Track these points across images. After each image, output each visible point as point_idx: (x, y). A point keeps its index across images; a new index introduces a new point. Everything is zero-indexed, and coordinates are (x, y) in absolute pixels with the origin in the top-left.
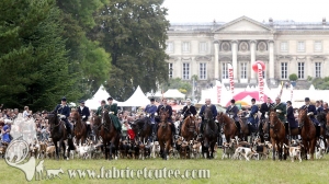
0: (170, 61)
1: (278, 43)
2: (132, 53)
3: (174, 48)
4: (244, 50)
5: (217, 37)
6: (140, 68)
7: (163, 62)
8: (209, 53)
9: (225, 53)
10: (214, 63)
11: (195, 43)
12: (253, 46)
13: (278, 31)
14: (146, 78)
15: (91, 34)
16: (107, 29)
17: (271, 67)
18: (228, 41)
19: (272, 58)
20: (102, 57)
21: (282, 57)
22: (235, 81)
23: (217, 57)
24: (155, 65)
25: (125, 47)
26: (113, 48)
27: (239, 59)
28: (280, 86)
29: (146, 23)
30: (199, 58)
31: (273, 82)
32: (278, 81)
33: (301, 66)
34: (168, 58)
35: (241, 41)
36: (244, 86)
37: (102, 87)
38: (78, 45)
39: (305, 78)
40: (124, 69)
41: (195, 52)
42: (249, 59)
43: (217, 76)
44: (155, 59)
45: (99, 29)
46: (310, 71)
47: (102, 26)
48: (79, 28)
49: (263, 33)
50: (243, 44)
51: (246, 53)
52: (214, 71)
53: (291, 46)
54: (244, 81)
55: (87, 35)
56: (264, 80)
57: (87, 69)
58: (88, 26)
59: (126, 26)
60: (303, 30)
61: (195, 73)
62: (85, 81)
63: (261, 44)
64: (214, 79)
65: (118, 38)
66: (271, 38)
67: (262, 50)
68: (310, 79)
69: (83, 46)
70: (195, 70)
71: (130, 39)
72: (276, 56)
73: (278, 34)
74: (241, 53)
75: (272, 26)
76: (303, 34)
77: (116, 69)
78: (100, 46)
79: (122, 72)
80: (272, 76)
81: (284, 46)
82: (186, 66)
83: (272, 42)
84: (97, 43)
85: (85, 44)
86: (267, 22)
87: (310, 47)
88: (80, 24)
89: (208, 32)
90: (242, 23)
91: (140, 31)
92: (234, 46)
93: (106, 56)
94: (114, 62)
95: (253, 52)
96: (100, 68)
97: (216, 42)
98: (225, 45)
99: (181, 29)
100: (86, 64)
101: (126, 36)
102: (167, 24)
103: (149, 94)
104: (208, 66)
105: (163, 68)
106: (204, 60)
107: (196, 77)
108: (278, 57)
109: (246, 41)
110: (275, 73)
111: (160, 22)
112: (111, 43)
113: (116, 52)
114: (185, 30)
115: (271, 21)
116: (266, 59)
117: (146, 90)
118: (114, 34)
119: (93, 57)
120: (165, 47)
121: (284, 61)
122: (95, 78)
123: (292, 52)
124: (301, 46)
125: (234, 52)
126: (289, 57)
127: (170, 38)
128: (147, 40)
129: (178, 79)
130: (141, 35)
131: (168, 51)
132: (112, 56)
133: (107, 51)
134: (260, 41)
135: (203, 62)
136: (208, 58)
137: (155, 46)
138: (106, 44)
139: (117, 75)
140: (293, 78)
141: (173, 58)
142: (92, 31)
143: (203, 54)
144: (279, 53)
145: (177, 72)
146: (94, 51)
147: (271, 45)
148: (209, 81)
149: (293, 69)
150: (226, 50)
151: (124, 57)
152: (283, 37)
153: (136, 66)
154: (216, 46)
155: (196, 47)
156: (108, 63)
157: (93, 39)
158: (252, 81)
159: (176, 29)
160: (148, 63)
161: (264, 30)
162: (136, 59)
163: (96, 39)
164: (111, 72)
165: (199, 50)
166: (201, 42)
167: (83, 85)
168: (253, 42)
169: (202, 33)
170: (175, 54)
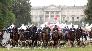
0: (31, 17)
1: (62, 12)
2: (21, 15)
3: (33, 13)
5: (45, 10)
6: (23, 19)
7: (30, 17)
8: (43, 14)
9: (47, 15)
10: (44, 18)
11: (39, 12)
12: (55, 13)
13: (62, 8)
14: (25, 22)
15: (10, 9)
16: (14, 8)
17: (60, 18)
20: (13, 16)
21: (63, 16)
22: (50, 22)
23: (45, 16)
24: (28, 18)
25: (19, 13)
27: (51, 16)
28: (63, 24)
29: (25, 6)
30: (40, 16)
31: (61, 23)
32: (62, 22)
33: (68, 18)
34: (31, 16)
36: (53, 24)
37: (13, 24)
38: (6, 12)
39: (70, 21)
40: (19, 19)
41: (39, 14)
42: (54, 16)
43: (45, 21)
44: (28, 16)
45: (12, 8)
46: (71, 19)
47: (13, 7)
48: (6, 8)
50: (52, 12)
51: (53, 14)
54: (52, 22)
55: (8, 10)
57: (8, 19)
58: (9, 7)
59: (19, 7)
60: (69, 8)
62: (8, 23)
63: (57, 12)
64: (44, 22)
65: (17, 10)
66: (60, 10)
67: (57, 14)
68: (71, 22)
69: (7, 13)
70: (39, 19)
71: (20, 11)
72: (61, 15)
73: (62, 9)
74: (52, 14)
75: (60, 7)
77: (17, 19)
78: (12, 13)
79: (18, 20)
80: (60, 21)
81: (64, 12)
82: (36, 18)
83: (60, 11)
84: (11, 12)
85: (8, 12)
86: (59, 6)
87: (71, 13)
88: (6, 7)
89: (42, 9)
90: (52, 6)
91: (23, 9)
92: (50, 13)
93: (14, 16)
94: (16, 17)
95: (55, 14)
96: (12, 19)
98: (47, 12)
99: (35, 8)
100: (8, 17)
101: (19, 10)
102: (31, 6)
103: (26, 26)
104: (42, 18)
105: (30, 19)
106: (41, 16)
107: (39, 21)
108: (62, 16)
109: (53, 11)
111: (29, 6)
112: (15, 12)
113: (16, 14)
114: (36, 8)
115: (60, 5)
116: (59, 16)
117: (25, 25)
118: (16, 9)
119: (10, 16)
120: (30, 13)
121: (64, 17)
122: (11, 22)
123: (66, 14)
124: (68, 13)
125: (50, 14)
126: (65, 16)
127: (32, 10)
128: (25, 11)
129: (34, 22)
130: (24, 10)
131: (31, 14)
132: (15, 15)
133: (14, 14)
136: (42, 16)
137: (28, 13)
138: (14, 12)
139: (17, 21)
140: (66, 21)
141: (32, 16)
142: (10, 8)
143: (41, 15)
144: (62, 14)
145: (34, 20)
146: (10, 14)
147: (60, 12)
148: (43, 22)
149: (66, 19)
150: (47, 14)
151: (19, 16)
153: (22, 18)
154: (45, 12)
155: (39, 13)
156: (14, 17)
157: (10, 11)
158: (55, 22)
159: (33, 8)
160: (26, 17)
161: (58, 8)
162: (22, 16)
163: (11, 11)
164: (15, 20)
165: (40, 14)
166: (40, 11)
167: (7, 24)
168: (55, 11)
169: (41, 9)
170: (33, 15)
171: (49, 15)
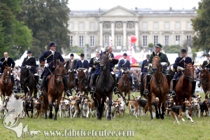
0: (69, 35)
1: (141, 23)
2: (46, 30)
3: (73, 26)
4: (119, 28)
5: (101, 19)
7: (66, 36)
8: (96, 29)
9: (106, 30)
10: (99, 36)
11: (87, 23)
12: (125, 25)
13: (141, 15)
15: (19, 17)
16: (29, 14)
18: (108, 22)
19: (137, 33)
20: (26, 32)
21: (143, 32)
22: (114, 48)
23: (101, 32)
24: (61, 37)
25: (41, 25)
26: (34, 26)
27: (116, 33)
28: (142, 51)
29: (55, 10)
30: (90, 33)
31: (138, 49)
32: (141, 48)
33: (156, 37)
34: (70, 32)
35: (117, 22)
36: (119, 51)
37: (26, 52)
38: (11, 24)
40: (41, 40)
41: (87, 29)
42: (122, 34)
43: (101, 45)
44: (61, 34)
45: (24, 14)
46: (162, 41)
47: (26, 12)
48: (11, 13)
49: (131, 17)
50: (119, 24)
51: (121, 29)
52: (99, 41)
53: (149, 25)
54: (119, 48)
55: (16, 18)
56: (132, 47)
57: (17, 40)
58: (17, 12)
59: (42, 12)
60: (157, 15)
61: (87, 43)
62: (15, 48)
63: (130, 24)
64: (99, 47)
65: (37, 19)
66: (136, 20)
67: (130, 28)
69: (14, 25)
70: (87, 40)
71: (44, 20)
72: (140, 31)
73: (141, 17)
74: (117, 29)
75: (137, 12)
76: (157, 17)
77: (36, 40)
78: (25, 25)
79: (39, 42)
80: (137, 44)
81: (145, 25)
82: (81, 38)
83: (137, 22)
84: (23, 22)
85: (15, 24)
87: (162, 25)
88: (12, 10)
89: (96, 16)
90: (117, 10)
91: (51, 15)
92: (113, 25)
93: (29, 32)
94: (34, 35)
95: (125, 29)
96: (25, 40)
97: (101, 22)
98: (107, 24)
99: (78, 14)
100: (16, 36)
101: (42, 19)
102: (68, 10)
104: (96, 38)
105: (66, 40)
106: (93, 34)
107: (87, 45)
108: (141, 33)
109: (120, 22)
110: (139, 42)
111: (64, 9)
112: (32, 23)
113: (35, 29)
114: (81, 14)
115: (136, 8)
116: (133, 33)
118: (34, 17)
119: (20, 32)
120: (67, 25)
121: (145, 35)
122: (22, 46)
123: (150, 29)
124: (156, 25)
125: (113, 29)
126: (148, 33)
127: (71, 20)
128: (56, 21)
129: (76, 47)
130: (52, 18)
131: (70, 28)
132: (33, 31)
133: (29, 28)
134: (129, 22)
135: (92, 36)
136: (96, 33)
137: (61, 25)
138: (29, 24)
139: (37, 44)
140: (151, 46)
141: (72, 33)
142: (20, 15)
143: (92, 30)
144: (141, 29)
145: (75, 42)
146: (21, 28)
147: (137, 24)
148: (96, 48)
149: (150, 40)
150: (107, 28)
151: (41, 32)
152: (144, 19)
153: (49, 38)
154: (101, 25)
155: (87, 26)
156: (30, 36)
157: (20, 20)
158: (124, 48)
159: (75, 14)
160: (56, 36)
161: (132, 15)
162: (48, 33)
163: (22, 20)
164: (33, 42)
165: (90, 27)
166: (91, 22)
167: (14, 50)
168: (125, 22)
169: (91, 16)
170: (74, 30)
171: (111, 31)
